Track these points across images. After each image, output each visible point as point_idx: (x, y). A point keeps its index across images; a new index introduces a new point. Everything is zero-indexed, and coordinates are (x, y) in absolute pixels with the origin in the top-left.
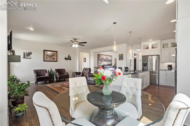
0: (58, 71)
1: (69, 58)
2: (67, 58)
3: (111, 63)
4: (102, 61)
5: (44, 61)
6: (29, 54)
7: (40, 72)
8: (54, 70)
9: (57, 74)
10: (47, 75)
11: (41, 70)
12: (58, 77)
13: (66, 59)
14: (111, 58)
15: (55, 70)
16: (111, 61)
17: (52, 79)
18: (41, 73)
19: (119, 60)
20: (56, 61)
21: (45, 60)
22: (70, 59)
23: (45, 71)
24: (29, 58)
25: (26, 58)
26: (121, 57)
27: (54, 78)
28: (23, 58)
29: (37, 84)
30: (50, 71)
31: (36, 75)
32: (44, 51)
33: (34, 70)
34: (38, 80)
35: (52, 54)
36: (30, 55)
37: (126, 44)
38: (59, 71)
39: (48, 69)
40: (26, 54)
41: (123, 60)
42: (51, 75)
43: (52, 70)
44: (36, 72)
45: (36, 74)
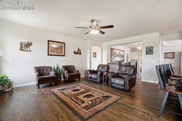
0: (66, 68)
1: (79, 52)
2: (76, 51)
3: (122, 59)
4: (115, 56)
5: (49, 55)
6: (29, 45)
7: (43, 70)
8: (61, 67)
9: (66, 72)
10: (52, 74)
11: (45, 67)
12: (68, 76)
13: (75, 53)
14: (123, 54)
15: (63, 66)
16: (123, 56)
17: (59, 79)
18: (45, 71)
19: (147, 54)
20: (64, 56)
21: (50, 53)
22: (80, 54)
23: (50, 68)
24: (28, 51)
25: (24, 50)
26: (150, 51)
27: (61, 78)
28: (20, 50)
29: (39, 88)
30: (56, 68)
31: (38, 75)
32: (49, 41)
33: (35, 68)
34: (40, 82)
35: (58, 46)
36: (30, 47)
37: (158, 32)
38: (68, 68)
39: (54, 65)
40: (24, 45)
41: (153, 54)
42: (58, 74)
43: (59, 67)
44: (38, 70)
45: (37, 73)
